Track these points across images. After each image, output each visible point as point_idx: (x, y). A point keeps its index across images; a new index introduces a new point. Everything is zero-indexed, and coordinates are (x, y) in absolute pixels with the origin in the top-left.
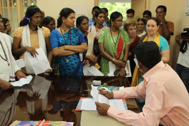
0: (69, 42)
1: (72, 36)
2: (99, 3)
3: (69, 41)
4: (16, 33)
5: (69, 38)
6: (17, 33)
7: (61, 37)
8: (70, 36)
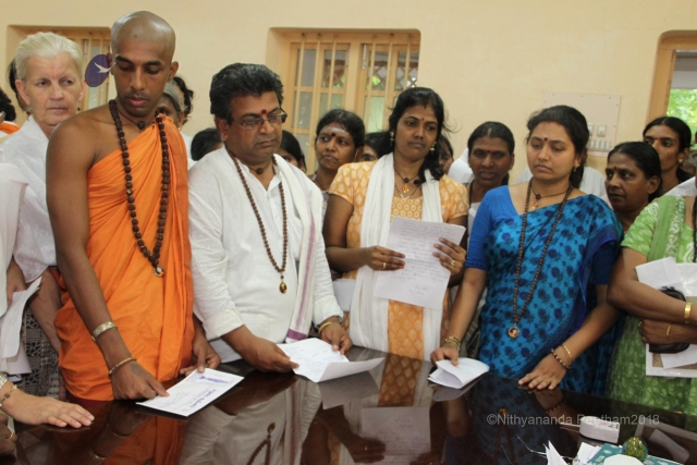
0: (534, 251)
1: (561, 227)
2: (672, 91)
3: (534, 245)
4: (343, 182)
5: (541, 232)
6: (347, 182)
7: (509, 221)
8: (548, 227)
